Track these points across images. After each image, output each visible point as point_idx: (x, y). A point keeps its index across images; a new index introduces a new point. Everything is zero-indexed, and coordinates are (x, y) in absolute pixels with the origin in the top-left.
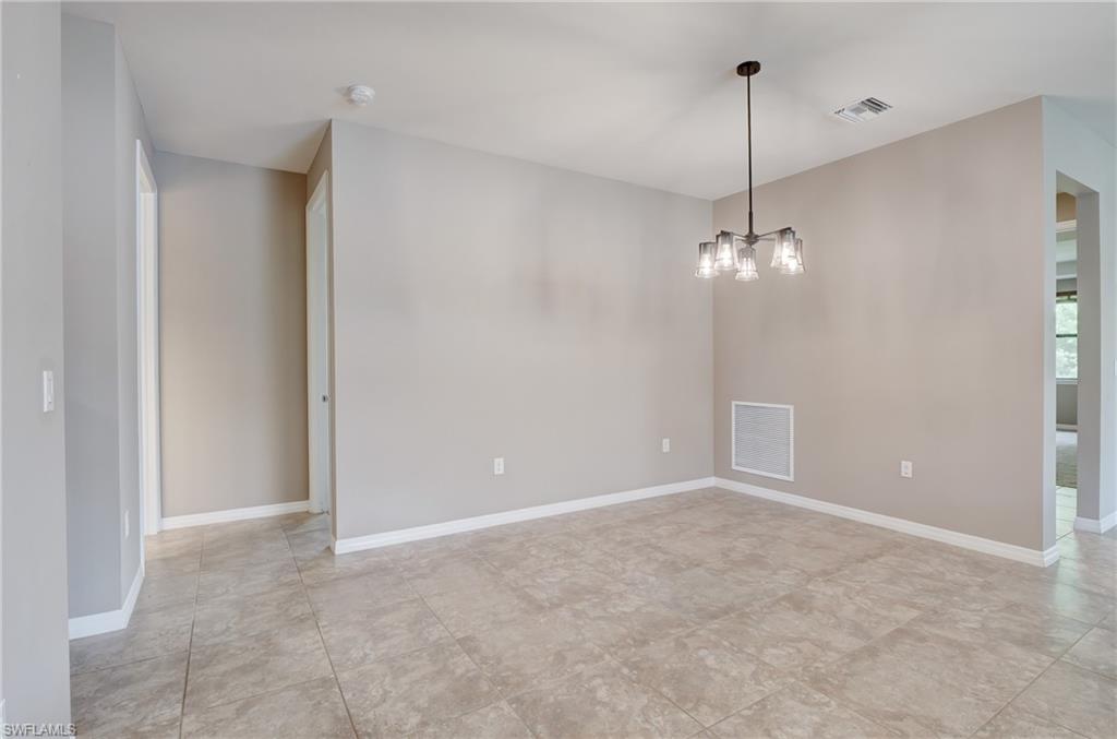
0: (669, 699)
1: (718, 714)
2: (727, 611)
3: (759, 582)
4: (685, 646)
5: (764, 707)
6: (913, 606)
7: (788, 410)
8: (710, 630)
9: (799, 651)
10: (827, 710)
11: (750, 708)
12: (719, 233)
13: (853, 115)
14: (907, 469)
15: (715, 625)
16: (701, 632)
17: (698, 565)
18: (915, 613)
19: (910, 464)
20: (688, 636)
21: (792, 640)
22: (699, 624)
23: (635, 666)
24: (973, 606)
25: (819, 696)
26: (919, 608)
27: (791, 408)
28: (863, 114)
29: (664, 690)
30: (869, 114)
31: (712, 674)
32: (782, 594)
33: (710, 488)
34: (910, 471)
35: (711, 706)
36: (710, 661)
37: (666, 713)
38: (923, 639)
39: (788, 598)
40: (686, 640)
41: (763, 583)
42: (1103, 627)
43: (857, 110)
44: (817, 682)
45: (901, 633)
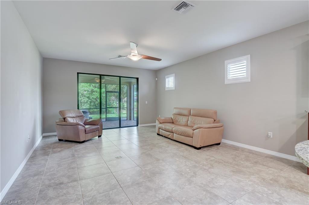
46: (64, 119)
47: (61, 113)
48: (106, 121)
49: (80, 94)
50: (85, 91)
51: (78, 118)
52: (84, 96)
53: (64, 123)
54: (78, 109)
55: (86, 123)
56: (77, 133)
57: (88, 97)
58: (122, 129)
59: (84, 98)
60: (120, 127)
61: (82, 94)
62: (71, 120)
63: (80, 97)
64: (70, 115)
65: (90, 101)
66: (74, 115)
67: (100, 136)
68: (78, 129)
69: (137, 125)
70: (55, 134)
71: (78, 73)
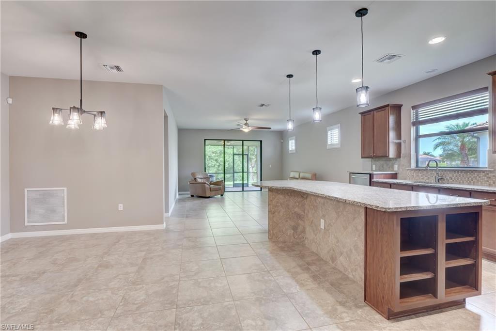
0: (89, 319)
1: (113, 310)
2: (79, 281)
3: (83, 266)
4: (74, 301)
5: (125, 299)
6: (142, 251)
7: (64, 190)
8: (80, 290)
9: (120, 279)
10: (144, 288)
11: (121, 302)
12: (73, 107)
13: (109, 69)
14: (121, 207)
15: (80, 288)
16: (76, 293)
17: (44, 273)
18: (144, 253)
19: (122, 205)
20: (72, 297)
21: (116, 277)
22: (72, 291)
23: (58, 320)
24: (157, 244)
25: (139, 286)
26: (144, 251)
27: (65, 189)
28: (113, 70)
29: (83, 318)
30: (115, 71)
31: (97, 302)
32: (96, 266)
33: (9, 239)
34: (122, 208)
35: (107, 310)
36: (91, 299)
37: (92, 323)
38: (151, 258)
39: (100, 266)
40: (73, 299)
41: (84, 266)
42: (185, 238)
43: (112, 68)
44: (134, 283)
45: (145, 260)
46: (195, 179)
47: (193, 174)
48: (233, 187)
49: (207, 157)
50: (213, 153)
51: (205, 179)
52: (212, 159)
53: (195, 182)
54: (205, 171)
55: (211, 184)
56: (204, 190)
57: (216, 160)
58: (244, 192)
59: (211, 162)
60: (243, 191)
61: (209, 157)
62: (199, 180)
63: (208, 161)
64: (199, 177)
65: (218, 164)
66: (202, 177)
67: (222, 195)
68: (204, 186)
69: (261, 190)
70: (189, 192)
71: (205, 140)
